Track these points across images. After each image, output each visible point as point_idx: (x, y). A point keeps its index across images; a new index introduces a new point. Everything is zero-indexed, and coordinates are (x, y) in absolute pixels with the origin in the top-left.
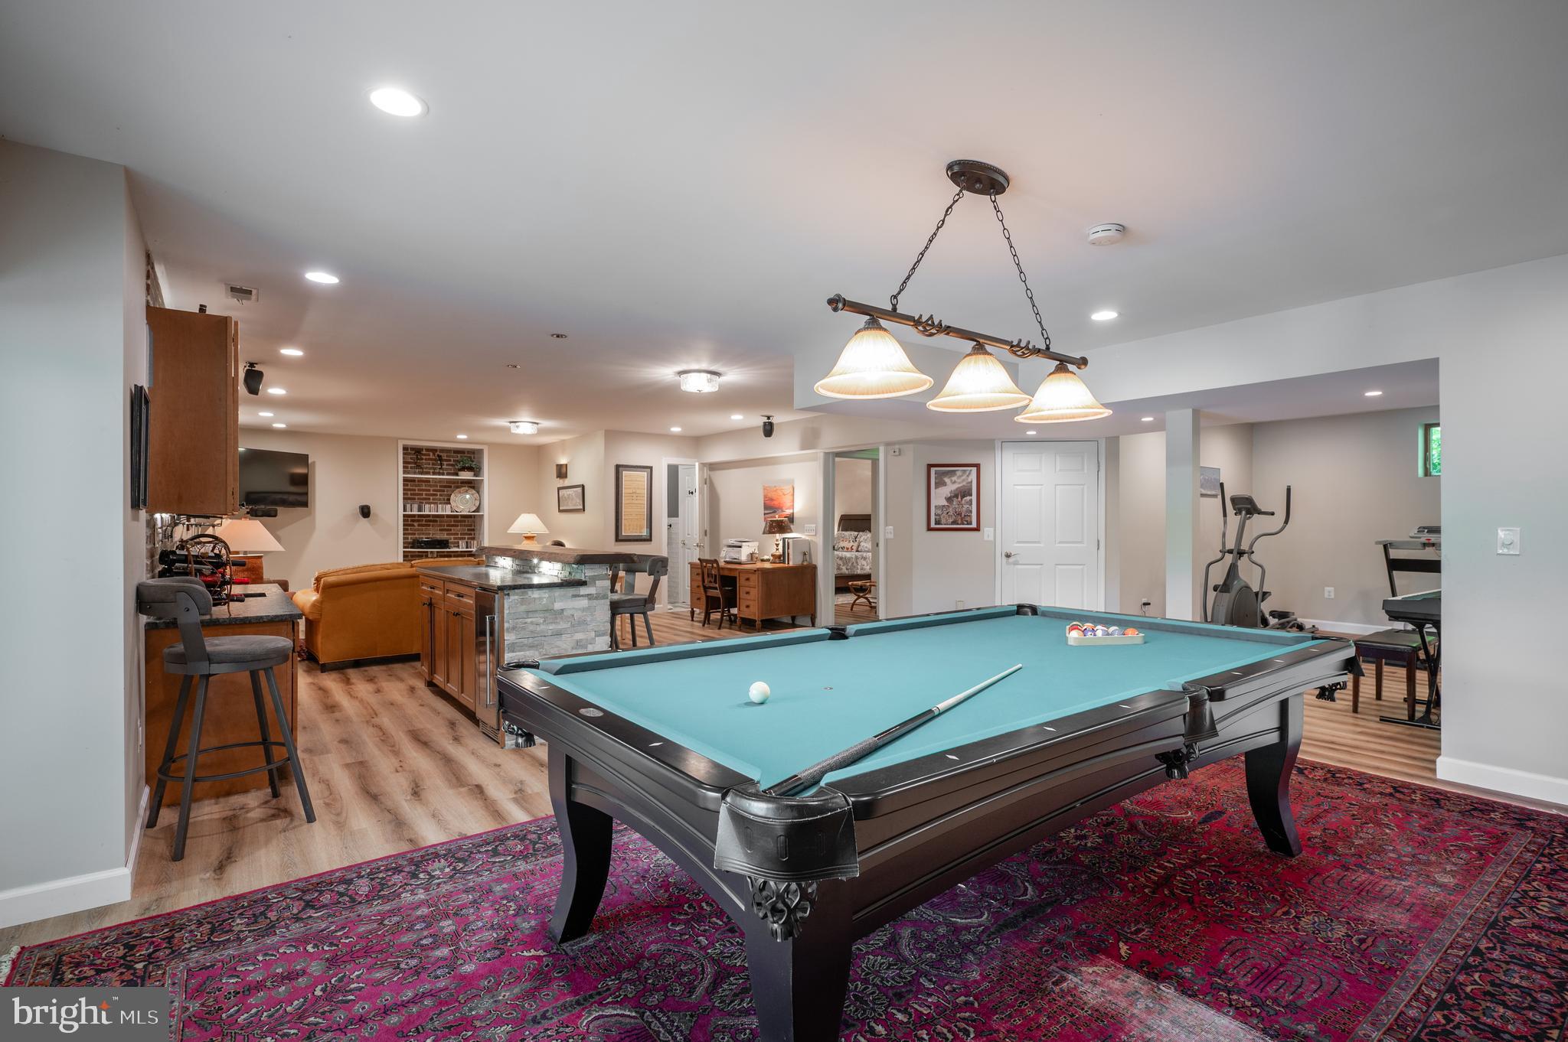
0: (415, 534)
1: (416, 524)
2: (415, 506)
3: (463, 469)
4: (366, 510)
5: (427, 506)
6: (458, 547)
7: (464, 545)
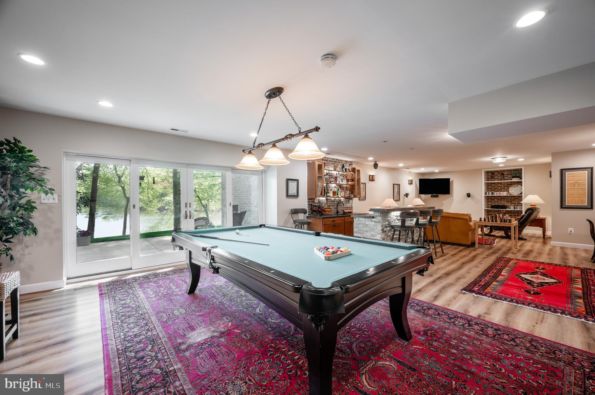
0: (495, 203)
1: (496, 199)
2: (490, 193)
3: (513, 177)
4: (468, 195)
5: (495, 193)
6: (510, 208)
7: (513, 208)
